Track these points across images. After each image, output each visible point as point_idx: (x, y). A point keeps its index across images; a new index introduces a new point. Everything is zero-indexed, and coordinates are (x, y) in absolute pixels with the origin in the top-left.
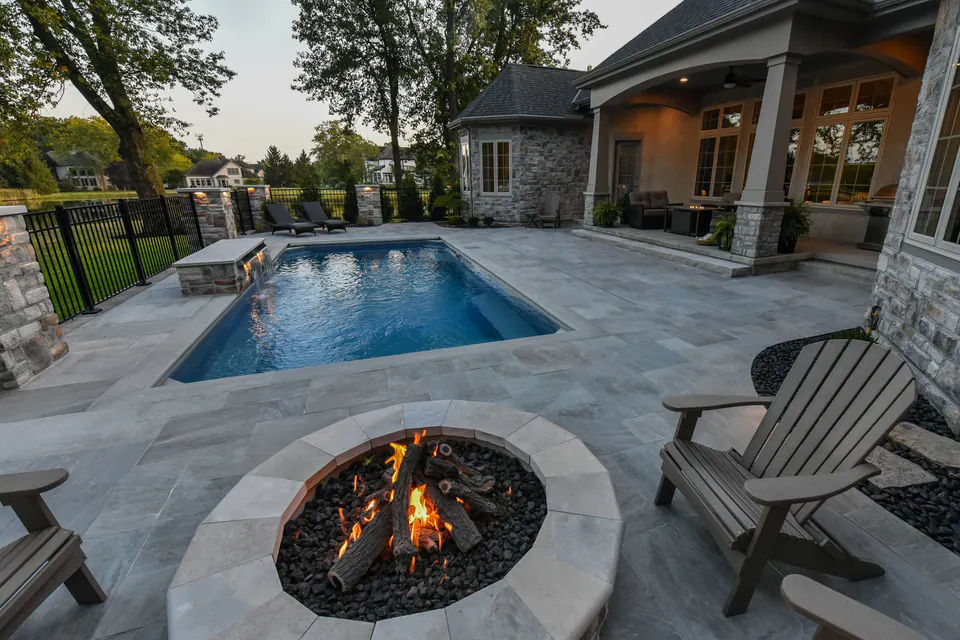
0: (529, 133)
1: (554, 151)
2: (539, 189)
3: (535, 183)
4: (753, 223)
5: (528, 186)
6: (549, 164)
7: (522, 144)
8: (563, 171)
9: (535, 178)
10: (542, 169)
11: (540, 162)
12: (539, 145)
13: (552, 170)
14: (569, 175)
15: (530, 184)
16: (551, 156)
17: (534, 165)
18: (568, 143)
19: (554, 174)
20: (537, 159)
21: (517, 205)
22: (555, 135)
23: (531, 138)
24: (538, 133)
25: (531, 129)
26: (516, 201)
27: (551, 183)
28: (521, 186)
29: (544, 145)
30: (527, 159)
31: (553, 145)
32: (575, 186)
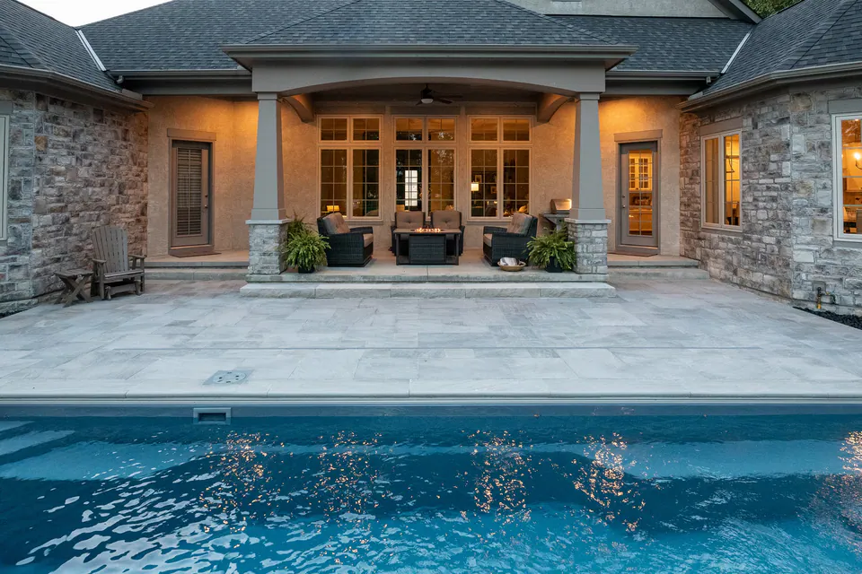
0: (52, 109)
1: (90, 148)
2: (67, 220)
3: (62, 210)
4: (600, 240)
5: (49, 216)
6: (83, 172)
7: (39, 131)
8: (102, 185)
9: (60, 198)
10: (72, 181)
11: (68, 167)
12: (67, 135)
13: (88, 183)
14: (111, 192)
15: (52, 211)
16: (85, 157)
17: (58, 174)
18: (109, 136)
19: (90, 189)
20: (65, 161)
21: (22, 259)
22: (92, 119)
23: (55, 119)
24: (66, 113)
25: (54, 101)
26: (25, 251)
27: (87, 208)
28: (35, 218)
29: (75, 136)
30: (47, 161)
31: (89, 138)
32: (120, 210)
